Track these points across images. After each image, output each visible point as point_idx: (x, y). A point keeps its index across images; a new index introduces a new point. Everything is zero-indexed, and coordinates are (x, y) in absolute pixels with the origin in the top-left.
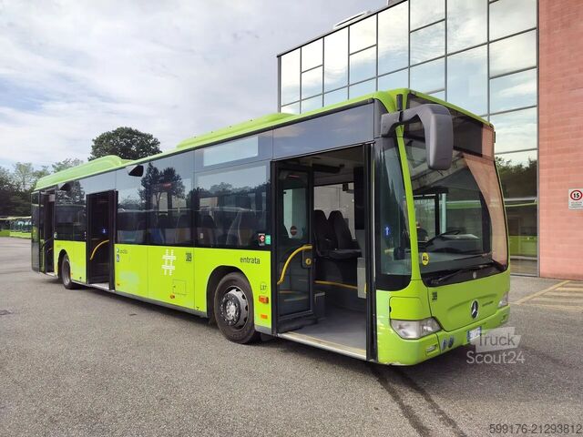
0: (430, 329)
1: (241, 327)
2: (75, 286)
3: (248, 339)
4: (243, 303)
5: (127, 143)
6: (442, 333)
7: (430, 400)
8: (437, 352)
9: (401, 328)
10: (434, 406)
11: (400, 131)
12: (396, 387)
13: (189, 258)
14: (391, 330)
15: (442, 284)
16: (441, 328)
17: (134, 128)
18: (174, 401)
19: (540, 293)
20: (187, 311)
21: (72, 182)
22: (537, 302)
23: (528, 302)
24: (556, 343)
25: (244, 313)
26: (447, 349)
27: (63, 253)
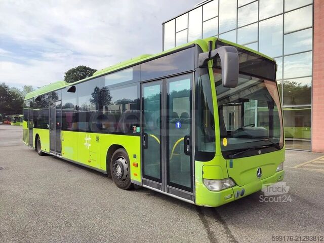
0: (228, 185)
1: (124, 180)
2: (43, 154)
3: (128, 187)
4: (125, 166)
5: (83, 74)
6: (237, 187)
7: (226, 228)
8: (233, 199)
9: (209, 184)
10: (228, 232)
11: (210, 64)
12: (208, 219)
13: (98, 139)
14: (204, 185)
15: (235, 158)
16: (236, 184)
17: (87, 67)
18: (74, 225)
19: (310, 161)
20: (97, 170)
21: (41, 96)
22: (307, 167)
23: (301, 167)
24: (314, 193)
25: (126, 172)
26: (240, 197)
27: (37, 136)
